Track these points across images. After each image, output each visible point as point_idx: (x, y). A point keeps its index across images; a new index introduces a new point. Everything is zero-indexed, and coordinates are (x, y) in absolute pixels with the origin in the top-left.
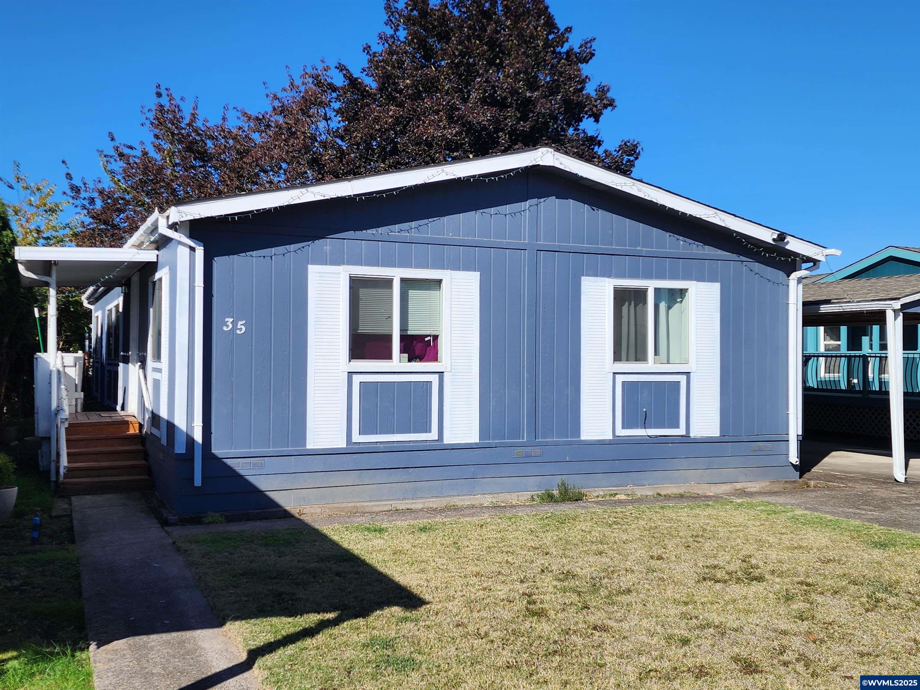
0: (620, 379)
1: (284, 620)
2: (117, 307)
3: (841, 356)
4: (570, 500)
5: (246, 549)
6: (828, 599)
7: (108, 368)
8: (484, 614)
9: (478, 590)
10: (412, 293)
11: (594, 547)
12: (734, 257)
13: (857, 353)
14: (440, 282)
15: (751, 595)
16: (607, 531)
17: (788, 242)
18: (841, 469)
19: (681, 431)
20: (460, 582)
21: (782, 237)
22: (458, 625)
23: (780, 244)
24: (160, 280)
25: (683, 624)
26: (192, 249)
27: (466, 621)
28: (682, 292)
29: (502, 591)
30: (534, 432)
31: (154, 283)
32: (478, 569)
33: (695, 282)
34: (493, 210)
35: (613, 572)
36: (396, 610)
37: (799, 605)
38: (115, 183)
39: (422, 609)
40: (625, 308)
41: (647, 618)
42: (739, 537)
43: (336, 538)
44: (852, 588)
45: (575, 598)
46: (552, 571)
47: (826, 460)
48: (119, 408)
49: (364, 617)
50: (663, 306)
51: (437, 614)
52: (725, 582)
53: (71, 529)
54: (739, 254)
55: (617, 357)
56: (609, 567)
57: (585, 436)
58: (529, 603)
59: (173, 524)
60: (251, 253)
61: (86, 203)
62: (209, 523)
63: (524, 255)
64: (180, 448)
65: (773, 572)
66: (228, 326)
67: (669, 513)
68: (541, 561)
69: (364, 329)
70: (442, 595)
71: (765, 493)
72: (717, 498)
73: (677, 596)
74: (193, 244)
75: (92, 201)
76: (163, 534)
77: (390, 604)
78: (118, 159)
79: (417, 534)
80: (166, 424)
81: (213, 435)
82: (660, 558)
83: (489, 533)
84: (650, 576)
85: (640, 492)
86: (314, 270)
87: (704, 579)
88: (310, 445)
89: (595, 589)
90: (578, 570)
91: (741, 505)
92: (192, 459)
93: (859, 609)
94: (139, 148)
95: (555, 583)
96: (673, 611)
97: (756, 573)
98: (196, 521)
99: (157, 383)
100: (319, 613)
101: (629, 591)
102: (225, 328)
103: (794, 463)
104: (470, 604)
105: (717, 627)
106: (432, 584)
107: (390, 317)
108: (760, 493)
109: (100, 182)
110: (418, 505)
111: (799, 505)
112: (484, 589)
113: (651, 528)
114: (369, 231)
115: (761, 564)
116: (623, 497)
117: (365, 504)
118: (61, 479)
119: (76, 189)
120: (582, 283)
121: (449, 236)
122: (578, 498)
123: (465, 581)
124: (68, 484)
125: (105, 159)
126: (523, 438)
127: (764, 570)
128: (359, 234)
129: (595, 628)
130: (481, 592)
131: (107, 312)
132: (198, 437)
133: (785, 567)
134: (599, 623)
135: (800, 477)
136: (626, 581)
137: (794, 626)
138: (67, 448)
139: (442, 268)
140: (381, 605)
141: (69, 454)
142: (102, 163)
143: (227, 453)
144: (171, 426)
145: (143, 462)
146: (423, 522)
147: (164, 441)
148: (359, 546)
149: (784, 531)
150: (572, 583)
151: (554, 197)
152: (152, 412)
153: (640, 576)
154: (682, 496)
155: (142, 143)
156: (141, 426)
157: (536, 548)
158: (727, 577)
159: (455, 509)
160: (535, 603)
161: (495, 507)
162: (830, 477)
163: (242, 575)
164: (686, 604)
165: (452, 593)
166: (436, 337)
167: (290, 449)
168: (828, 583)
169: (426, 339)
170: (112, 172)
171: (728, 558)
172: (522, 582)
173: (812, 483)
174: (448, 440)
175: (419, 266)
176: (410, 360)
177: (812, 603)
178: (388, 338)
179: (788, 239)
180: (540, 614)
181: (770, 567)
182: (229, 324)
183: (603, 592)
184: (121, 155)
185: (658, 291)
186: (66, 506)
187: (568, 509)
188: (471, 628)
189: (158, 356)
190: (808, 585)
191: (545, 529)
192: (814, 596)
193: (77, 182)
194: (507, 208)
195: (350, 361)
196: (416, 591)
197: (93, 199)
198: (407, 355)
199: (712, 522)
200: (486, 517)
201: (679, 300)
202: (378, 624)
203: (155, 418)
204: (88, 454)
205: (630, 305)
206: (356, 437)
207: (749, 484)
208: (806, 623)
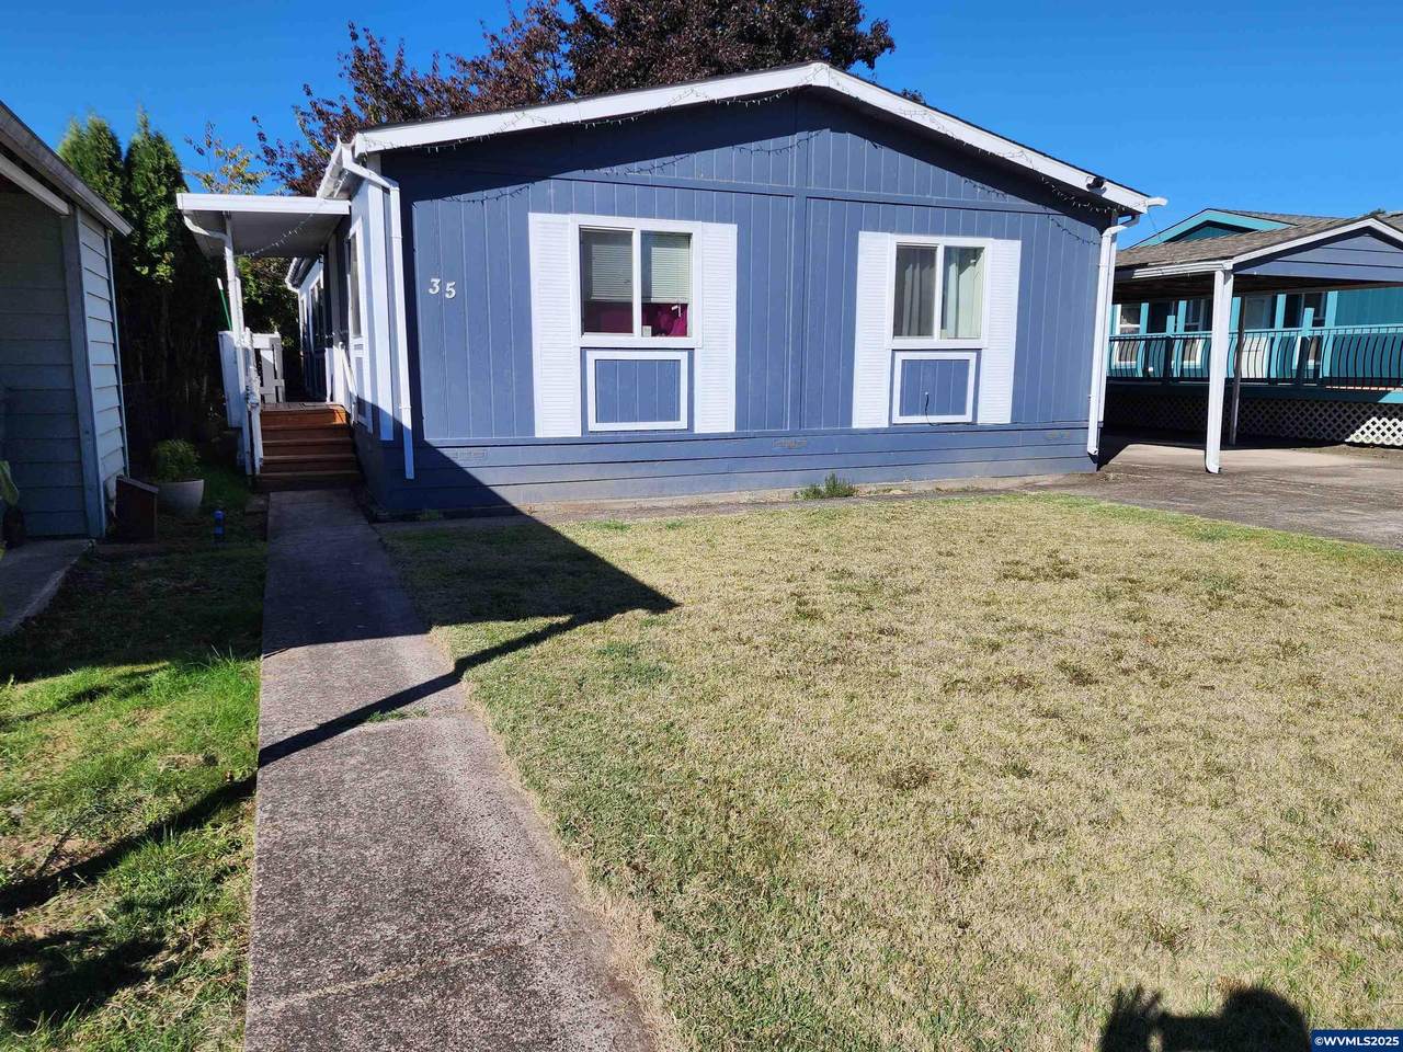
0: (900, 357)
1: (503, 624)
2: (318, 283)
3: (1140, 340)
4: (838, 496)
5: (464, 546)
6: (1159, 596)
7: (316, 356)
8: (746, 616)
9: (737, 590)
10: (655, 251)
11: (872, 544)
12: (1040, 208)
13: (1160, 335)
14: (688, 236)
15: (1064, 593)
16: (885, 527)
17: (1105, 189)
18: (1142, 461)
19: (968, 418)
20: (715, 582)
21: (1098, 182)
22: (715, 630)
23: (1095, 191)
24: (354, 236)
25: (989, 626)
26: (386, 190)
27: (724, 624)
28: (975, 253)
29: (767, 592)
30: (799, 419)
31: (349, 242)
32: (736, 568)
33: (992, 239)
34: (754, 145)
35: (897, 570)
36: (641, 614)
37: (1123, 605)
38: (317, 148)
39: (671, 613)
40: (909, 272)
41: (945, 620)
42: (1040, 531)
43: (570, 535)
44: (1187, 585)
45: (854, 598)
46: (823, 570)
47: (1123, 452)
48: (328, 399)
49: (600, 620)
50: (953, 269)
51: (689, 616)
52: (1031, 579)
53: (263, 527)
54: (1046, 205)
55: (898, 332)
56: (891, 564)
57: (856, 425)
58: (800, 604)
59: (384, 521)
60: (458, 197)
61: (283, 169)
62: (424, 520)
63: (792, 203)
64: (387, 435)
65: (1087, 568)
66: (434, 289)
67: (954, 507)
68: (810, 559)
69: (599, 294)
70: (694, 595)
71: (1061, 486)
72: (1007, 491)
73: (976, 596)
74: (386, 184)
75: (291, 167)
76: (370, 530)
77: (632, 606)
78: (317, 118)
79: (664, 532)
80: (370, 408)
81: (424, 421)
82: (949, 554)
83: (750, 530)
84: (940, 573)
85: (918, 487)
86: (536, 220)
87: (1006, 577)
88: (539, 434)
89: (876, 588)
90: (855, 567)
91: (1036, 498)
92: (402, 448)
93: (1200, 608)
94: (340, 104)
95: (828, 582)
96: (976, 612)
97: (1068, 569)
98: (410, 517)
99: (359, 360)
100: (546, 616)
101: (918, 590)
102: (431, 291)
103: (1092, 453)
104: (727, 605)
105: (1031, 629)
106: (683, 584)
107: (629, 281)
108: (1055, 486)
109: (298, 146)
110: (665, 502)
111: (1103, 498)
112: (745, 589)
113: (935, 523)
114: (603, 171)
115: (1071, 559)
116: (899, 492)
117: (606, 501)
118: (258, 473)
119: (270, 153)
120: (860, 239)
121: (700, 178)
122: (849, 494)
123: (722, 580)
124: (265, 478)
125: (302, 117)
126: (786, 427)
127: (1078, 566)
128: (589, 174)
129: (881, 632)
130: (742, 592)
131: (310, 293)
132: (407, 421)
133: (1100, 562)
134: (887, 625)
135: (1098, 469)
136: (914, 579)
137: (1126, 628)
138: (263, 439)
139: (691, 217)
140: (623, 607)
141: (265, 446)
142: (298, 122)
143: (442, 441)
144: (376, 410)
145: (353, 455)
146: (671, 519)
147: (370, 430)
148: (597, 544)
149: (1091, 524)
150: (850, 582)
151: (828, 130)
152: (358, 398)
153: (929, 573)
154: (965, 491)
155: (344, 98)
156: (348, 416)
157: (803, 545)
158: (1032, 574)
159: (708, 506)
160: (806, 604)
161: (754, 504)
162: (1131, 470)
163: (458, 574)
164: (988, 604)
165: (706, 593)
166: (684, 307)
167: (516, 438)
168: (1157, 578)
169: (673, 308)
170: (311, 134)
171: (1031, 553)
172: (789, 581)
173: (1112, 475)
174: (699, 429)
175: (663, 216)
176: (654, 334)
177: (1140, 602)
178: (628, 306)
179: (1107, 185)
180: (812, 616)
181: (1083, 563)
182: (435, 285)
183: (887, 592)
184: (320, 113)
185: (948, 250)
186: (262, 502)
187: (839, 504)
188: (730, 633)
189: (358, 331)
190: (1132, 581)
191: (813, 525)
192: (1142, 594)
193: (272, 144)
194: (770, 143)
195: (583, 334)
196: (663, 591)
197: (292, 165)
198: (650, 328)
199: (1006, 516)
200: (743, 513)
201: (972, 261)
202: (618, 628)
203: (360, 403)
204: (288, 445)
205: (914, 268)
206: (593, 426)
207: (1040, 478)
208: (1138, 624)
